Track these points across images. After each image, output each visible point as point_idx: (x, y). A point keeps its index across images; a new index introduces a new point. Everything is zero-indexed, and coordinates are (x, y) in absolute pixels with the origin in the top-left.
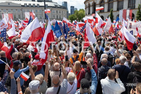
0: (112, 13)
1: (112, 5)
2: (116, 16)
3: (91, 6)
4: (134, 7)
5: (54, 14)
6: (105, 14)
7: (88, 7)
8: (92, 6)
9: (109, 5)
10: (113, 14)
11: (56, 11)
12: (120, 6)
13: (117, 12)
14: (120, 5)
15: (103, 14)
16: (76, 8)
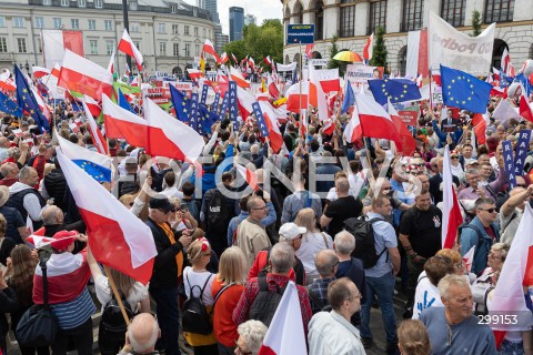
0: (380, 41)
1: (383, 9)
2: (397, 53)
3: (306, 11)
4: (462, 19)
5: (163, 37)
6: (356, 42)
7: (294, 15)
8: (310, 11)
9: (371, 9)
10: (386, 44)
11: (171, 25)
12: (412, 16)
13: (401, 38)
14: (412, 11)
15: (350, 42)
16: (251, 16)
